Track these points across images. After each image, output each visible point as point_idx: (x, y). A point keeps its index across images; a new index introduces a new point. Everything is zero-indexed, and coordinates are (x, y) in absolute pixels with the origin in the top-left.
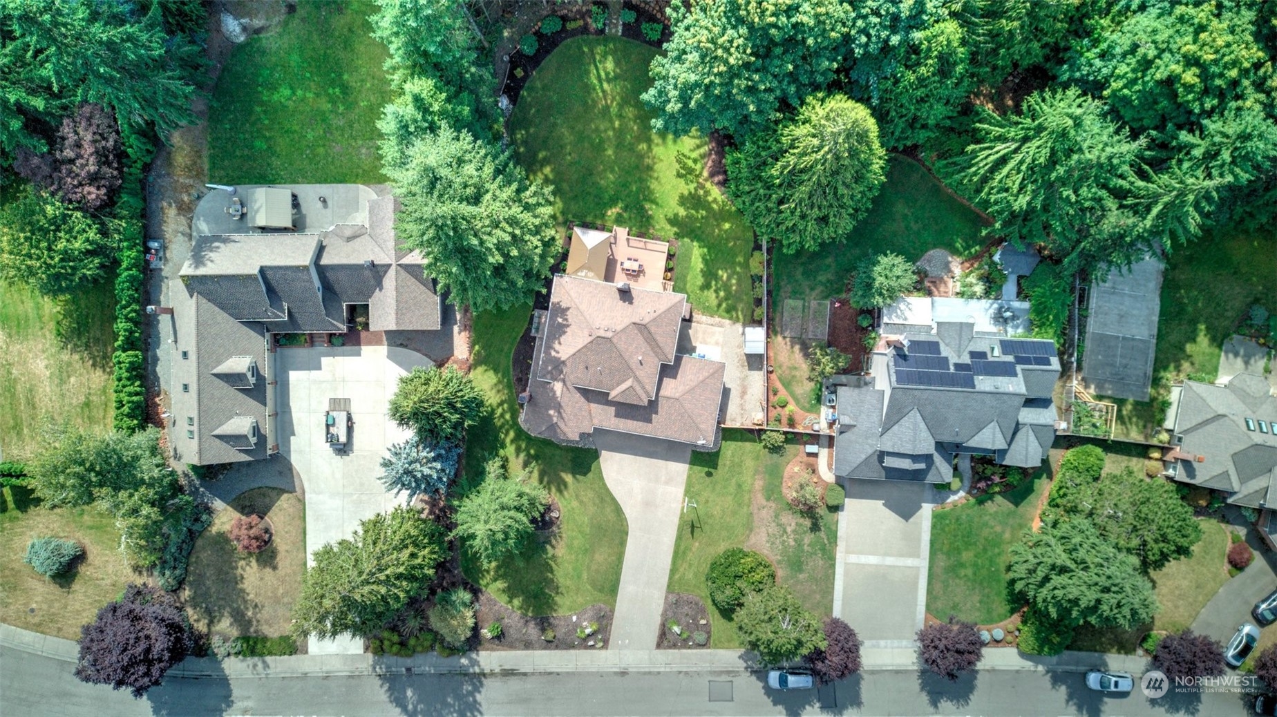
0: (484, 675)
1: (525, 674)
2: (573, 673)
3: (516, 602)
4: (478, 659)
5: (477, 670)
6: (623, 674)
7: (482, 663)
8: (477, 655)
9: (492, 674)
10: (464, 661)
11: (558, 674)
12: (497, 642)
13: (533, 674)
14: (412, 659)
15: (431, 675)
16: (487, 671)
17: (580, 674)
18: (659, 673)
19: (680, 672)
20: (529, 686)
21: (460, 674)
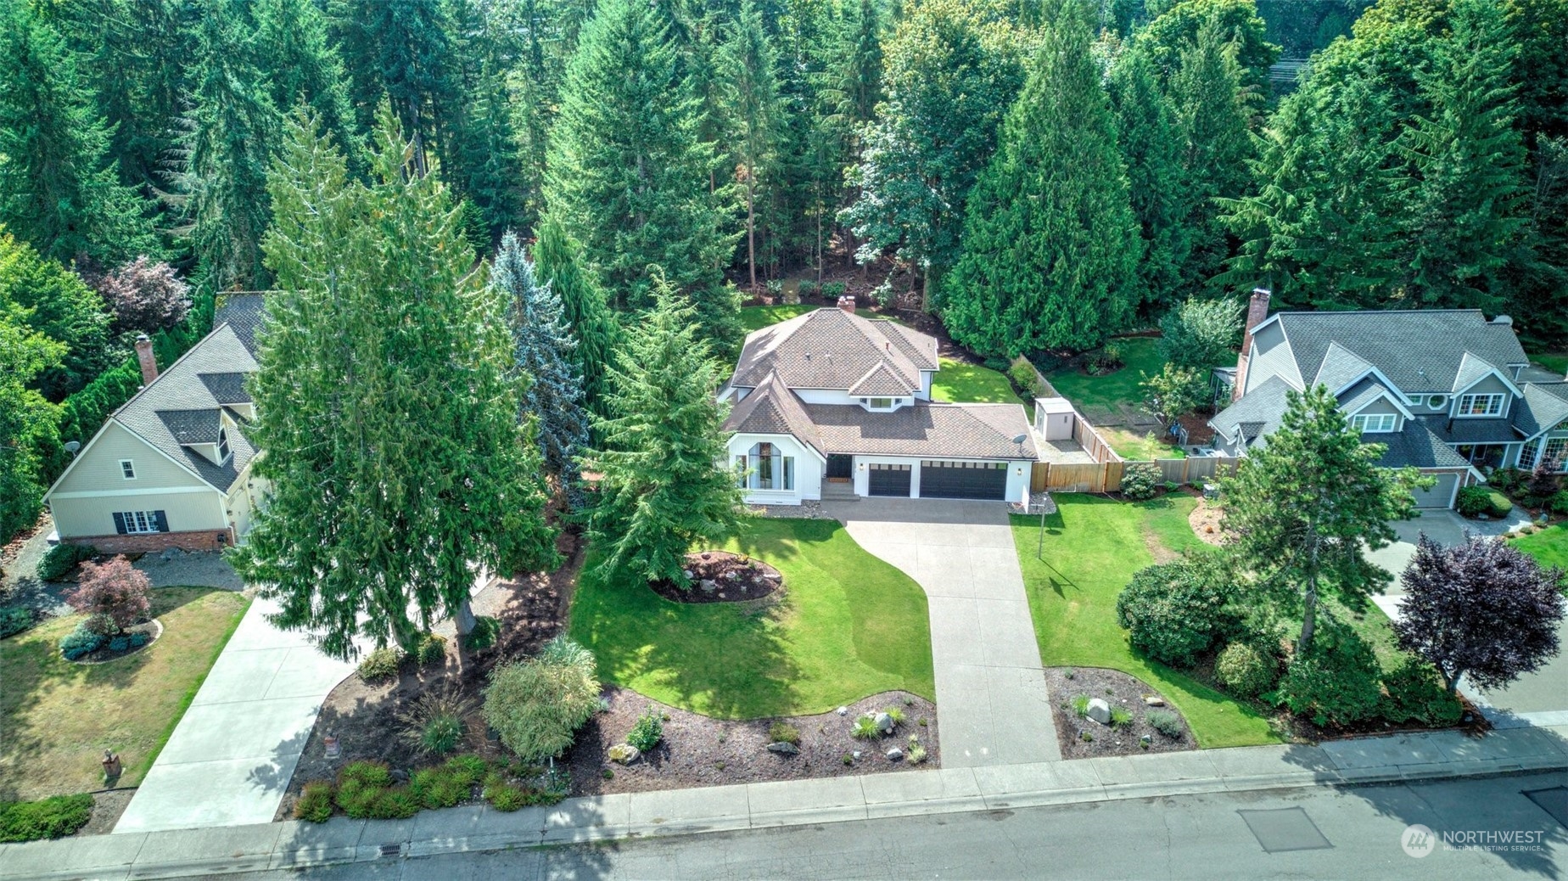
0: (615, 845)
1: (726, 835)
2: (860, 824)
3: (699, 698)
4: (600, 810)
5: (594, 835)
6: (999, 813)
7: (610, 820)
8: (599, 802)
9: (633, 840)
10: (560, 818)
11: (819, 828)
12: (649, 769)
13: (749, 833)
14: (408, 824)
15: (455, 856)
16: (621, 835)
17: (879, 823)
18: (1094, 805)
19: (1150, 800)
20: (739, 859)
21: (542, 848)
